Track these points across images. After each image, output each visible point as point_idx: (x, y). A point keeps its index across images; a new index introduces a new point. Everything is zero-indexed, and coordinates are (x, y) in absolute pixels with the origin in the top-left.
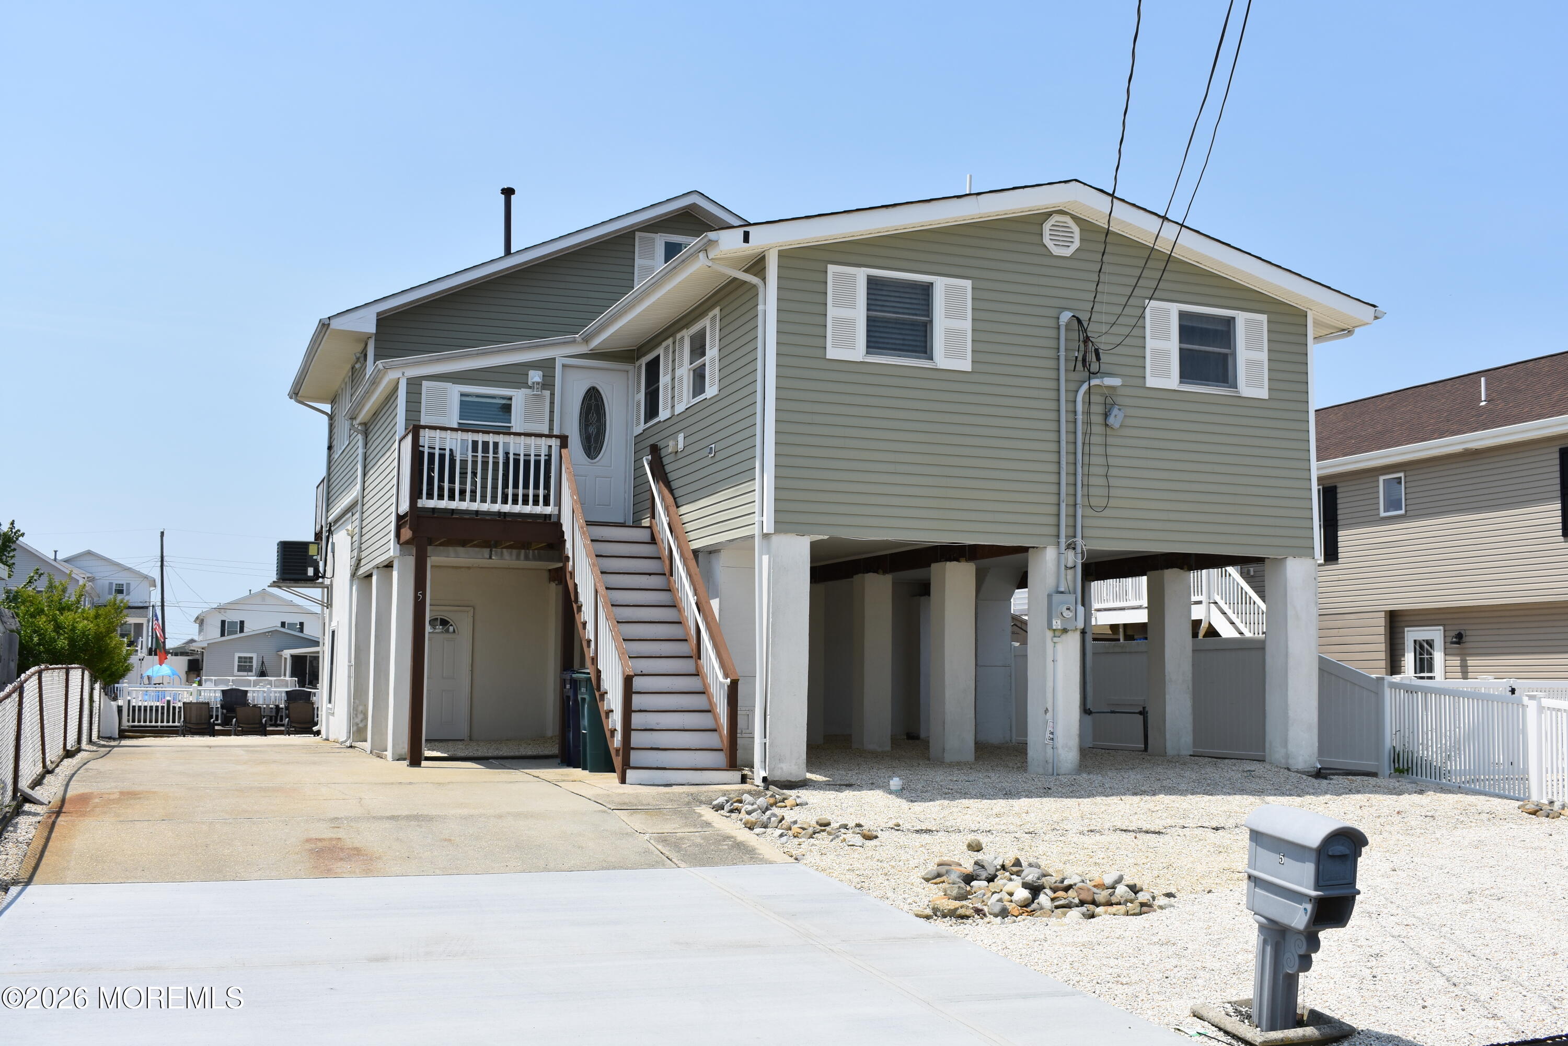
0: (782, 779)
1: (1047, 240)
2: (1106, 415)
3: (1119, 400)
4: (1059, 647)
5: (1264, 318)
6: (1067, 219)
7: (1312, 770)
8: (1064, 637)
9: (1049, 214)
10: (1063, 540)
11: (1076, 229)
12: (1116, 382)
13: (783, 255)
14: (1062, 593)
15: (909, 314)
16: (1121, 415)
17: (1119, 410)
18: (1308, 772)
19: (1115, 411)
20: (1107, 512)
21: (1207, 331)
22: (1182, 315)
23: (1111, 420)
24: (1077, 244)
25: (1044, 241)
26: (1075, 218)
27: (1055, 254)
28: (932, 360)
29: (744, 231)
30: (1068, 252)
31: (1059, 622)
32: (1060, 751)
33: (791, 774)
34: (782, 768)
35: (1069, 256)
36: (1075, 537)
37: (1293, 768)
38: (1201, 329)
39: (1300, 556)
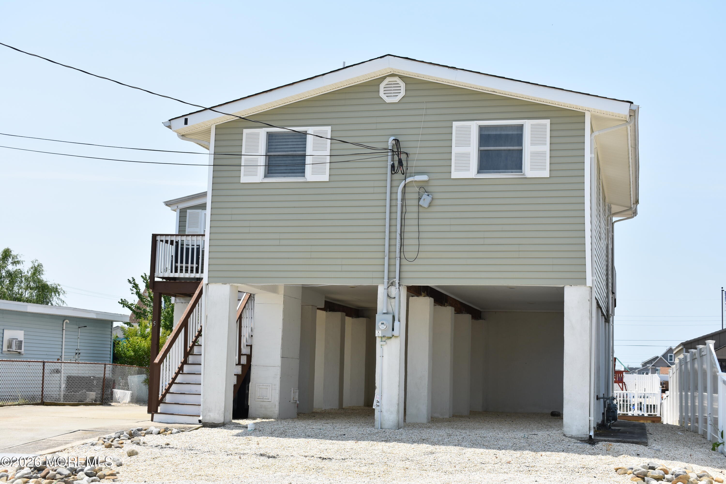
0: (210, 422)
1: (382, 94)
2: (419, 199)
3: (429, 189)
4: (385, 348)
5: (547, 122)
6: (397, 79)
7: (584, 436)
8: (388, 341)
9: (384, 78)
10: (386, 280)
11: (403, 85)
12: (424, 178)
13: (217, 128)
14: (384, 313)
15: (291, 151)
16: (428, 199)
17: (428, 195)
18: (581, 438)
19: (425, 196)
20: (416, 262)
21: (500, 136)
22: (481, 128)
23: (421, 203)
24: (403, 93)
25: (380, 95)
26: (401, 77)
27: (387, 102)
28: (305, 177)
29: (185, 119)
30: (396, 100)
31: (380, 332)
32: (385, 413)
33: (215, 419)
34: (210, 416)
35: (397, 102)
36: (395, 278)
37: (568, 434)
38: (496, 135)
39: (576, 285)
